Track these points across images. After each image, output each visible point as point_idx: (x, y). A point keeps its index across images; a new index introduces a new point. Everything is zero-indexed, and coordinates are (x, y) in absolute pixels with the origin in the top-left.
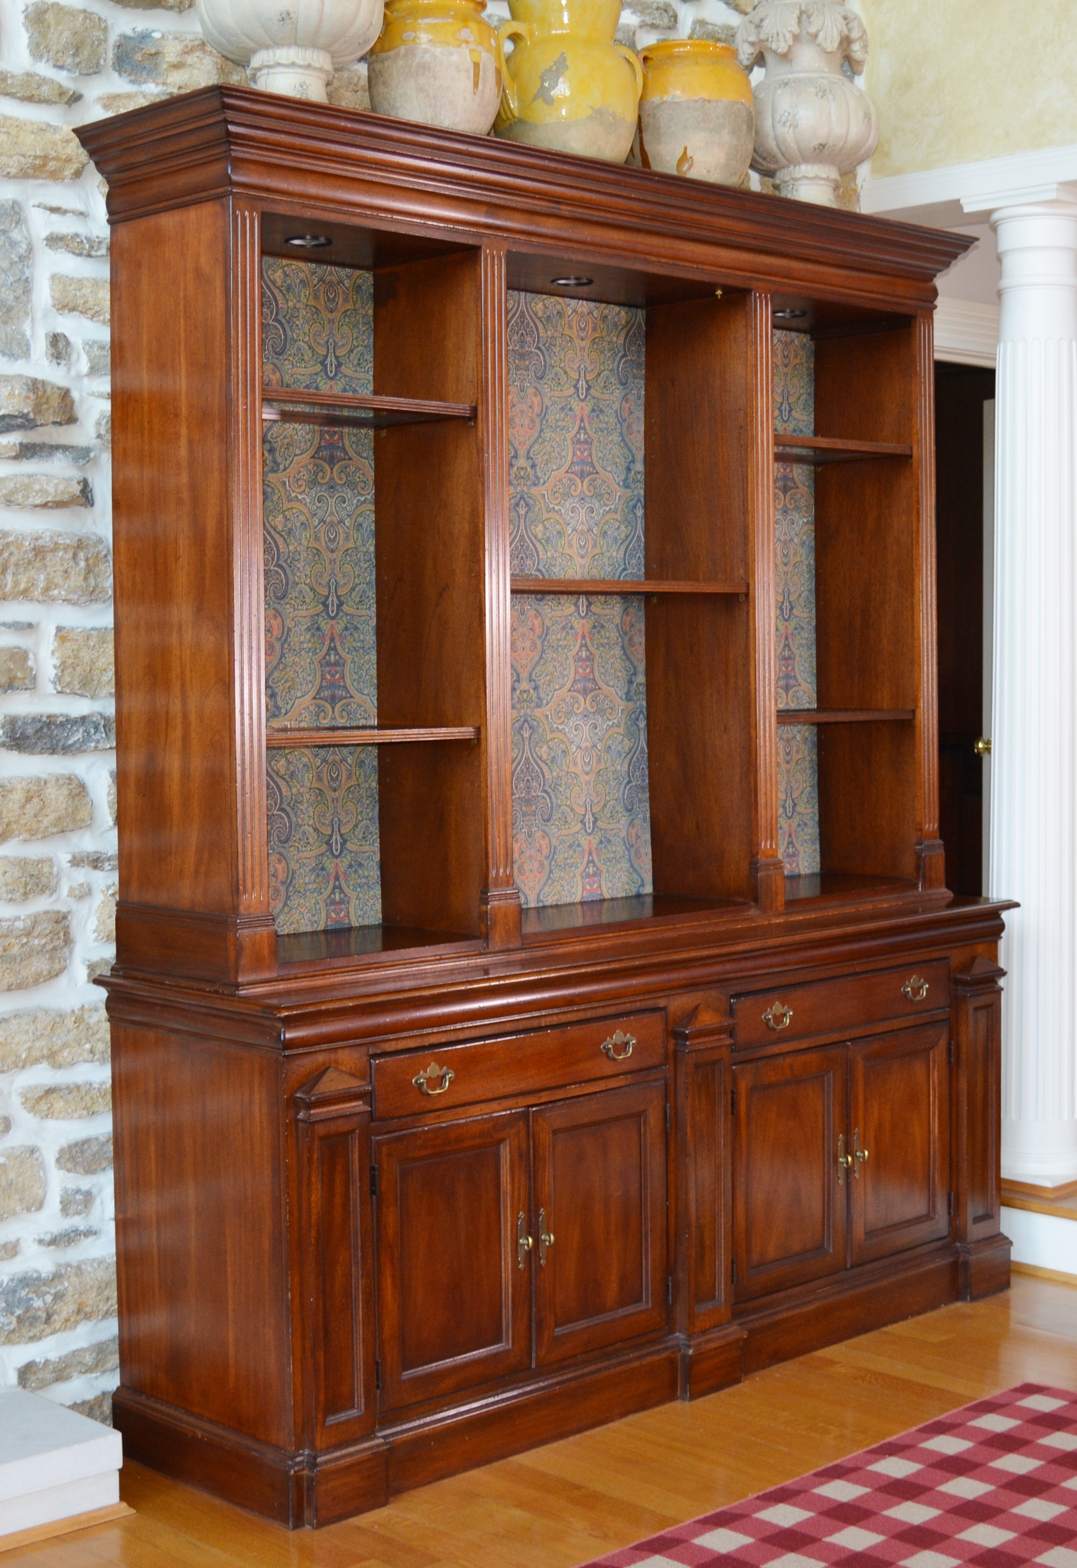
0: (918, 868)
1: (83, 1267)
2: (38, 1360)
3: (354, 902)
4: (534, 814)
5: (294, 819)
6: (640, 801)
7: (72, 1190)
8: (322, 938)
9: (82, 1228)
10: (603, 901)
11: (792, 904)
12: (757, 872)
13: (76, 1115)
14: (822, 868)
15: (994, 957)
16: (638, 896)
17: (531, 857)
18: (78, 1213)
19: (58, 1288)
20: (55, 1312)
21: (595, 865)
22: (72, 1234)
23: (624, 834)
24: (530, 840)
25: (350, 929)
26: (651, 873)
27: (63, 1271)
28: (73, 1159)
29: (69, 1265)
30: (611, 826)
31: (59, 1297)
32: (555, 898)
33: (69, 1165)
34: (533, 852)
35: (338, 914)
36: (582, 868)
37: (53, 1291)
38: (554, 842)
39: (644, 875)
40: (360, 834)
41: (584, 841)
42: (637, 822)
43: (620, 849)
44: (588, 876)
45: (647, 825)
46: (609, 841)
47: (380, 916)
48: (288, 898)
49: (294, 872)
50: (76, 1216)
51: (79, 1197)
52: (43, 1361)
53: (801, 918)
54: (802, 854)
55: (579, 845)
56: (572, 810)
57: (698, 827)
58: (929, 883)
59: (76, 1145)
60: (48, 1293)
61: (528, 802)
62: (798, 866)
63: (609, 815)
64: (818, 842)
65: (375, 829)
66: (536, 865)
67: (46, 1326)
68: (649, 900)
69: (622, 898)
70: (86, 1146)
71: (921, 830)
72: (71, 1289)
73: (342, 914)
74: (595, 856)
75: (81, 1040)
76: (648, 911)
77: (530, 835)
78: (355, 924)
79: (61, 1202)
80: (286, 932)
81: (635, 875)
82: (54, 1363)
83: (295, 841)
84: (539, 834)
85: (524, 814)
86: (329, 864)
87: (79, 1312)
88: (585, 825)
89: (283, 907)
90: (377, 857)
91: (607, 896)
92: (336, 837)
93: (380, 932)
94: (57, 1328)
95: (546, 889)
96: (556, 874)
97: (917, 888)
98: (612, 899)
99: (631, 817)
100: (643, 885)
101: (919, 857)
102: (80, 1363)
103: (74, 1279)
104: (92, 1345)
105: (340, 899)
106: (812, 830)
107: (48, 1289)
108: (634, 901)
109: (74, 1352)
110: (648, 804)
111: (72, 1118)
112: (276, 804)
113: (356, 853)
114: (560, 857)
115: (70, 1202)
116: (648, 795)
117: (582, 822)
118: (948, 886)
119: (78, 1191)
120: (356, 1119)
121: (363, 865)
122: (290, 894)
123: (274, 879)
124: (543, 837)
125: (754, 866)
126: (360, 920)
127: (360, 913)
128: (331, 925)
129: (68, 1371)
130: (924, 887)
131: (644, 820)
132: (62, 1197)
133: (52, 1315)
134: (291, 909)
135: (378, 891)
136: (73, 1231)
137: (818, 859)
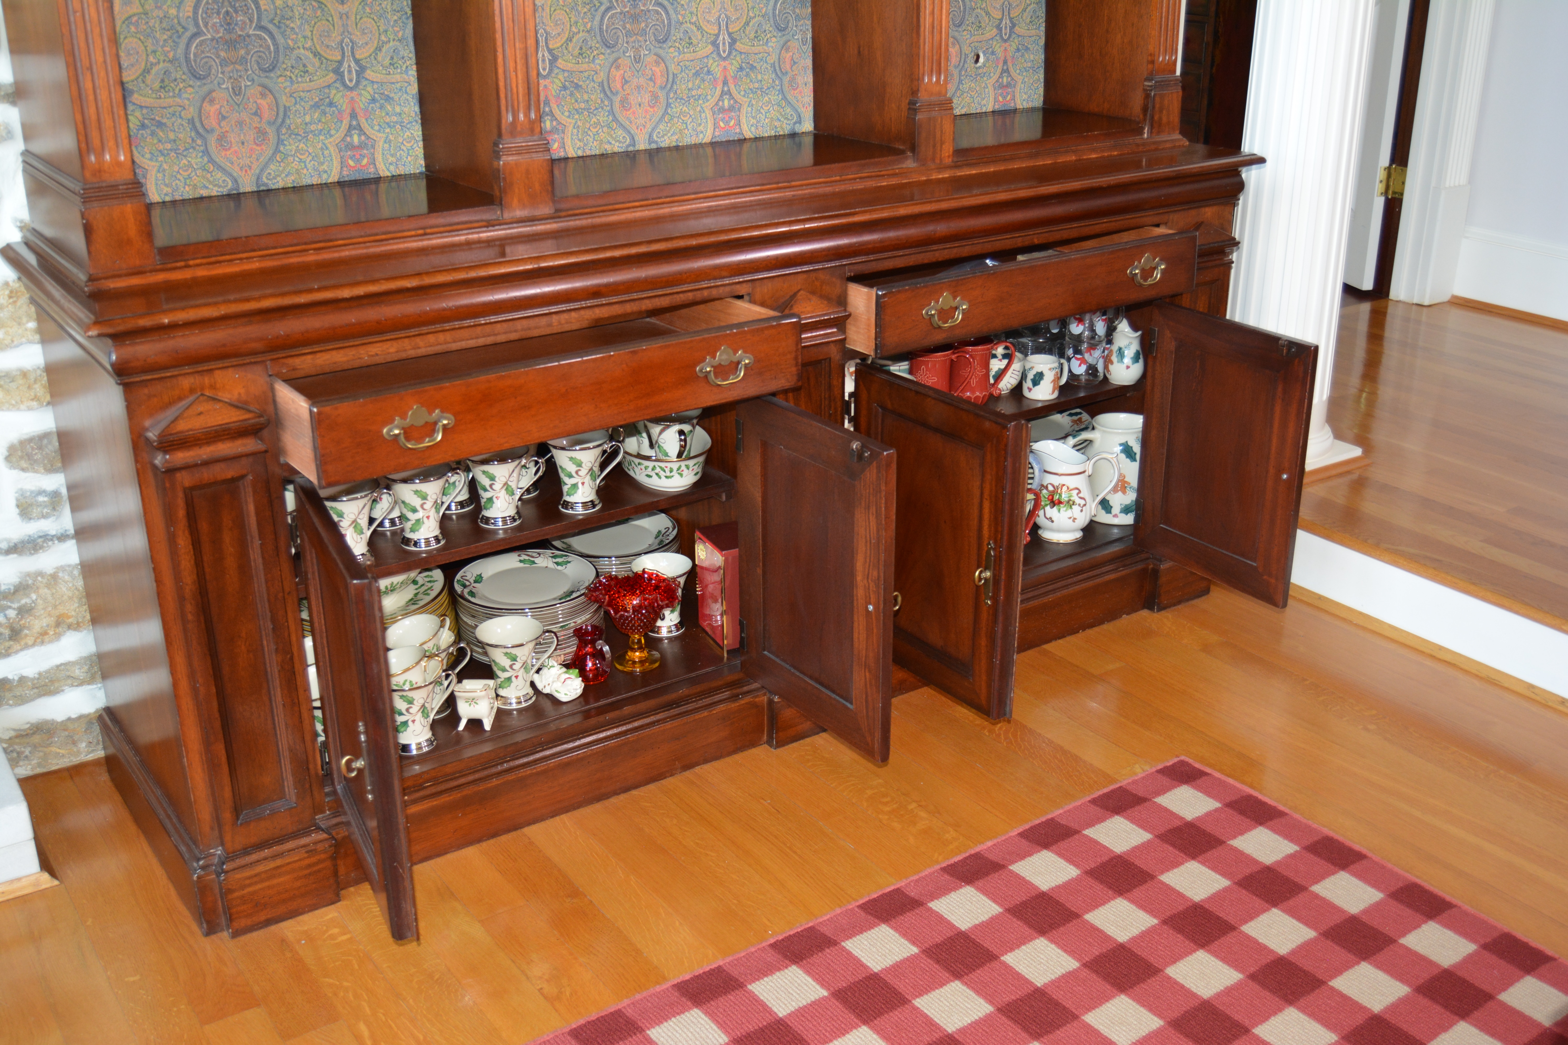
0: (1145, 109)
1: (60, 574)
2: (10, 677)
3: (380, 145)
4: (644, 32)
5: (280, 40)
6: (798, 18)
7: (32, 492)
8: (337, 192)
9: (54, 533)
10: (743, 141)
11: (963, 155)
12: (915, 115)
13: (22, 407)
14: (1045, 102)
15: (1229, 222)
16: (793, 135)
17: (639, 88)
18: (44, 516)
19: (23, 602)
20: (23, 628)
21: (731, 97)
22: (40, 540)
23: (773, 58)
24: (637, 66)
25: (378, 180)
26: (811, 108)
27: (30, 582)
28: (29, 457)
29: (40, 574)
30: (756, 49)
31: (23, 611)
32: (675, 138)
33: (24, 464)
34: (642, 81)
35: (358, 161)
36: (712, 101)
37: (16, 605)
38: (673, 68)
39: (801, 110)
40: (384, 57)
41: (716, 68)
42: (794, 44)
43: (769, 77)
44: (722, 110)
45: (809, 48)
46: (752, 68)
47: (423, 162)
48: (280, 142)
49: (286, 109)
50: (43, 521)
51: (41, 499)
52: (16, 678)
53: (974, 172)
54: (1020, 85)
55: (709, 72)
56: (699, 28)
57: (859, 52)
58: (1157, 127)
59: (31, 440)
60: (10, 607)
61: (635, 18)
62: (1013, 99)
63: (752, 35)
64: (1042, 71)
65: (408, 52)
66: (647, 97)
67: (12, 643)
68: (809, 141)
69: (770, 137)
70: (45, 441)
71: (1153, 62)
72: (40, 602)
73: (365, 162)
74: (732, 86)
75: (20, 318)
76: (807, 155)
77: (637, 59)
78: (384, 172)
79: (18, 506)
80: (281, 185)
81: (788, 110)
82: (33, 679)
83: (285, 69)
84: (651, 58)
85: (629, 34)
86: (340, 98)
87: (58, 624)
88: (718, 48)
89: (274, 154)
90: (414, 89)
91: (748, 134)
92: (348, 65)
93: (423, 183)
94: (30, 643)
95: (661, 127)
96: (676, 109)
97: (1142, 133)
98: (756, 139)
99: (784, 38)
100: (799, 122)
101: (1147, 96)
102: (69, 677)
103: (44, 591)
104: (81, 658)
105: (361, 143)
106: (1037, 56)
107: (9, 604)
108: (787, 141)
109: (58, 666)
110: (809, 23)
111: (18, 409)
112: (251, 21)
113: (382, 84)
114: (681, 87)
115: (31, 505)
116: (810, 10)
117: (714, 44)
118: (1183, 132)
119: (41, 492)
120: (244, 461)
121: (392, 99)
122: (283, 137)
123: (256, 119)
124: (657, 63)
125: (912, 108)
126: (392, 168)
127: (391, 159)
128: (348, 175)
129: (56, 685)
130: (1151, 132)
131: (804, 43)
132: (17, 500)
133: (21, 630)
134: (286, 156)
135: (417, 131)
136: (40, 537)
137: (1041, 91)
